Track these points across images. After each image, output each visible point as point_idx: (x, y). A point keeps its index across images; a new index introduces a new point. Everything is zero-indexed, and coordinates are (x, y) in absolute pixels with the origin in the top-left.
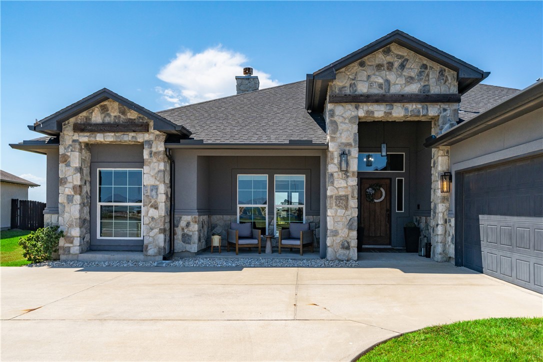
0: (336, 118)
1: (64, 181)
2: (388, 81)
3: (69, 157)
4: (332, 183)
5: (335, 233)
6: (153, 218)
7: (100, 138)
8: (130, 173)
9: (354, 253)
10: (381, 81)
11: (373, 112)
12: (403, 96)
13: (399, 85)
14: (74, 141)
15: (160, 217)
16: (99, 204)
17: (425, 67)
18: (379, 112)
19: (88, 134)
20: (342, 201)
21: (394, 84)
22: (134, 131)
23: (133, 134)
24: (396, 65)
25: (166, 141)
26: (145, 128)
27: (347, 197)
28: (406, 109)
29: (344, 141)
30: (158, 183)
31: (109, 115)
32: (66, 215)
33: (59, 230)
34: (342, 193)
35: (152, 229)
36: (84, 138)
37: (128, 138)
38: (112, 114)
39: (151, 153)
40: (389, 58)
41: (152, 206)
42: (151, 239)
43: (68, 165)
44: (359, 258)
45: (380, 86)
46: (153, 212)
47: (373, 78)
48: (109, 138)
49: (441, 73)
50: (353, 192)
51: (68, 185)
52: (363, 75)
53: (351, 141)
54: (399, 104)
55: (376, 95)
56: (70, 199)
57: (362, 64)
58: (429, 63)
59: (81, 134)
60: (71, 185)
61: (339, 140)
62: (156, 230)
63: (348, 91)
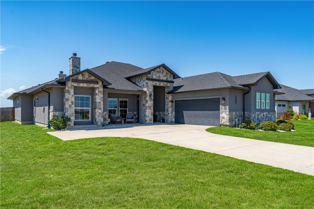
0: (148, 85)
1: (67, 100)
2: (159, 76)
3: (70, 91)
4: (148, 102)
5: (148, 116)
6: (99, 113)
7: (81, 85)
8: (86, 97)
9: (152, 122)
10: (158, 76)
11: (156, 84)
12: (163, 80)
14: (72, 85)
15: (102, 112)
17: (167, 73)
18: (158, 84)
19: (77, 83)
21: (161, 77)
23: (93, 85)
24: (161, 72)
25: (103, 88)
26: (97, 83)
27: (151, 106)
28: (163, 84)
29: (150, 91)
30: (101, 101)
31: (85, 77)
32: (69, 112)
33: (68, 118)
34: (150, 105)
35: (99, 116)
36: (76, 84)
37: (91, 85)
38: (86, 77)
39: (99, 91)
40: (160, 70)
41: (99, 109)
42: (99, 120)
43: (69, 94)
44: (153, 123)
45: (158, 77)
46: (99, 111)
47: (157, 75)
48: (85, 85)
49: (170, 75)
50: (152, 105)
51: (69, 101)
52: (154, 74)
53: (152, 91)
54: (162, 82)
55: (157, 79)
56: (70, 106)
57: (154, 71)
58: (168, 72)
59: (75, 83)
60: (71, 101)
61: (149, 91)
62: (101, 117)
63: (151, 77)
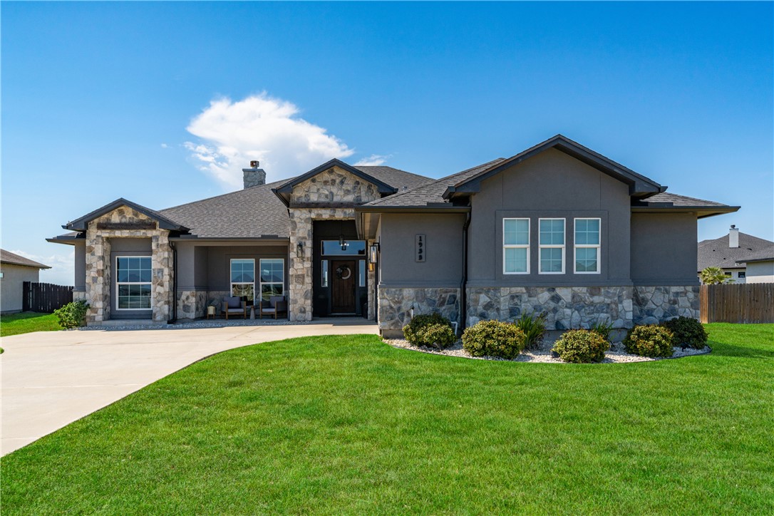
0: (295, 219)
1: (90, 266)
2: (332, 193)
3: (94, 248)
4: (293, 266)
5: (295, 302)
6: (159, 293)
7: (118, 234)
8: (142, 259)
9: (309, 315)
10: (327, 193)
11: (321, 215)
12: (342, 203)
13: (339, 196)
14: (97, 236)
15: (165, 292)
16: (117, 284)
17: (358, 183)
18: (326, 214)
19: (109, 231)
20: (300, 278)
21: (337, 195)
22: (145, 229)
23: (143, 231)
24: (338, 181)
25: (169, 236)
26: (153, 227)
27: (303, 276)
28: (345, 213)
29: (300, 235)
30: (163, 267)
31: (125, 217)
32: (92, 292)
33: (87, 303)
34: (300, 273)
35: (159, 301)
36: (106, 234)
37: (140, 233)
38: (128, 216)
39: (158, 245)
40: (332, 177)
41: (158, 284)
42: (158, 309)
43: (93, 254)
44: (313, 320)
45: (327, 196)
46: (159, 289)
47: (321, 191)
48: (125, 233)
49: (369, 187)
50: (307, 272)
51: (93, 269)
52: (314, 188)
53: (306, 236)
54: (340, 210)
55: (323, 203)
56: (95, 280)
57: (314, 181)
58: (361, 181)
59: (103, 231)
60: (95, 270)
61: (297, 235)
62: (162, 302)
63: (303, 200)
